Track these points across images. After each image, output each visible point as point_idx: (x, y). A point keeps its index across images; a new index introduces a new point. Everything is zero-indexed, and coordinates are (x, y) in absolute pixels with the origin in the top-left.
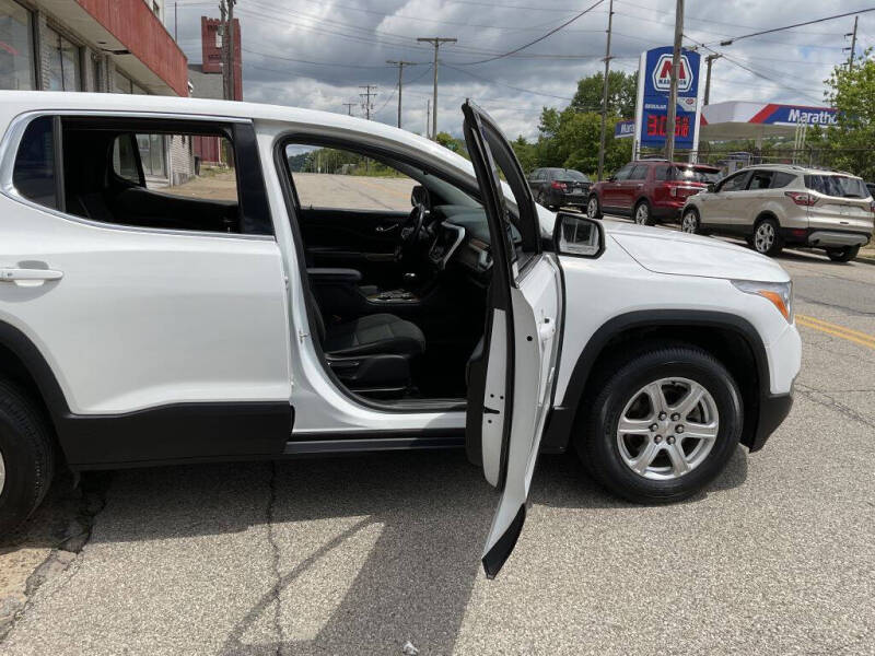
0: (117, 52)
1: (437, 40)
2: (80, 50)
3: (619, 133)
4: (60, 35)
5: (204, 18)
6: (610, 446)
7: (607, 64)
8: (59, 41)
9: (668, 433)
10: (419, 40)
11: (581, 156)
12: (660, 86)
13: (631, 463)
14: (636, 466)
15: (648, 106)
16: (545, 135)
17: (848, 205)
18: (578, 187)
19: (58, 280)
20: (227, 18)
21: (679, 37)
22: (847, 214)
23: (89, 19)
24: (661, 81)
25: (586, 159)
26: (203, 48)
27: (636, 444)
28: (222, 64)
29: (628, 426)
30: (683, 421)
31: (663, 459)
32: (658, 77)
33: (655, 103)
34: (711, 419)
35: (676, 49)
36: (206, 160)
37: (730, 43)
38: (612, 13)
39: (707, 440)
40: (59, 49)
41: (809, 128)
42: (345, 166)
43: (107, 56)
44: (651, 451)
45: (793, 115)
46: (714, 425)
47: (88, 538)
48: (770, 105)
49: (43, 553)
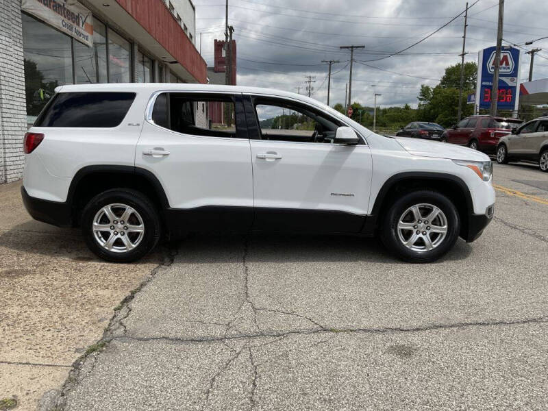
0: (172, 63)
1: (352, 47)
2: (153, 62)
3: (470, 101)
4: (143, 54)
5: (216, 41)
6: (394, 234)
7: (463, 58)
8: (143, 57)
9: (422, 230)
10: (341, 48)
11: (446, 116)
12: (492, 70)
13: (404, 243)
14: (407, 244)
15: (484, 83)
16: (422, 102)
18: (436, 133)
19: (168, 155)
20: (229, 39)
21: (500, 40)
23: (159, 46)
24: (493, 68)
25: (449, 118)
26: (215, 58)
27: (408, 234)
28: (225, 67)
29: (402, 225)
30: (430, 224)
31: (420, 242)
32: (491, 65)
33: (489, 81)
34: (444, 225)
35: (499, 48)
36: (215, 122)
37: (531, 43)
38: (466, 26)
39: (442, 234)
40: (143, 62)
42: (295, 125)
43: (166, 65)
44: (414, 238)
46: (445, 227)
47: (172, 261)
49: (156, 265)
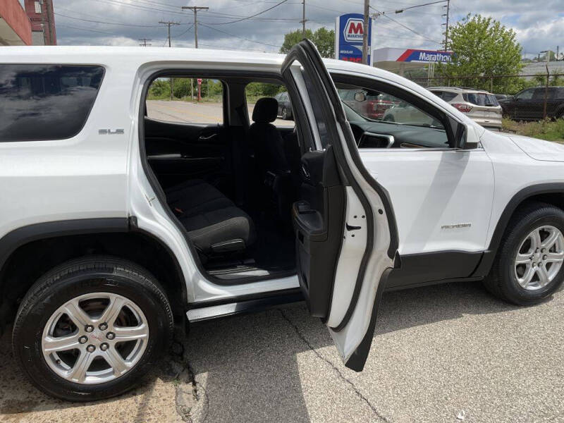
1: (195, 8)
7: (304, 25)
9: (539, 261)
10: (183, 7)
12: (348, 38)
13: (520, 282)
14: (523, 283)
15: (342, 52)
17: (488, 110)
21: (367, 7)
22: (488, 116)
24: (349, 36)
28: (42, 25)
29: (520, 259)
30: (548, 252)
32: (347, 34)
33: (346, 50)
34: (560, 249)
35: (367, 15)
37: (401, 11)
39: (557, 263)
41: (435, 64)
45: (422, 56)
46: (562, 253)
48: (408, 50)
